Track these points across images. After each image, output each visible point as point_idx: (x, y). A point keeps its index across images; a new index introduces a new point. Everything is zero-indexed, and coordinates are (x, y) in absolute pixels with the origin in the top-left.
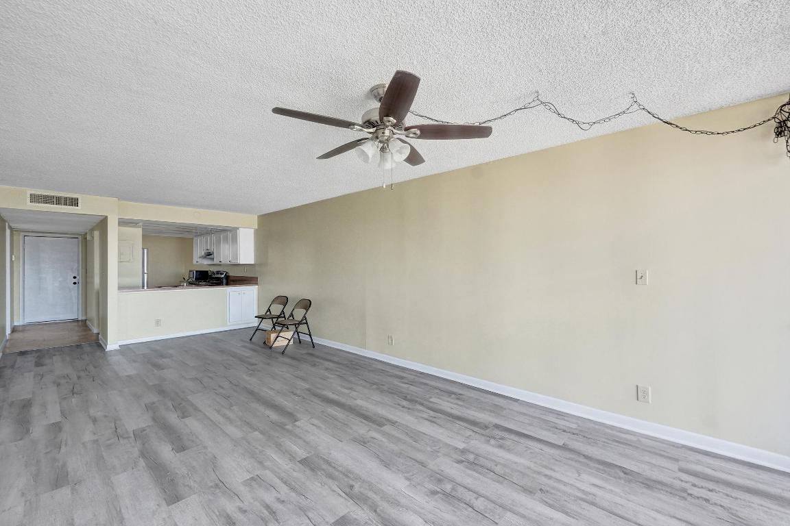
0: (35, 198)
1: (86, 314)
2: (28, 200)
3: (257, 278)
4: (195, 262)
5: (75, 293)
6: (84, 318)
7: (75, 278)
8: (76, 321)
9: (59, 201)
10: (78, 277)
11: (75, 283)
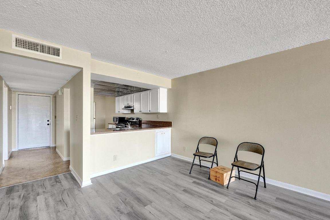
0: (20, 43)
1: (55, 143)
2: (14, 43)
3: (171, 123)
4: (117, 112)
5: (48, 131)
6: (54, 146)
7: (48, 121)
8: (49, 147)
9: (43, 49)
10: (50, 121)
11: (48, 124)
